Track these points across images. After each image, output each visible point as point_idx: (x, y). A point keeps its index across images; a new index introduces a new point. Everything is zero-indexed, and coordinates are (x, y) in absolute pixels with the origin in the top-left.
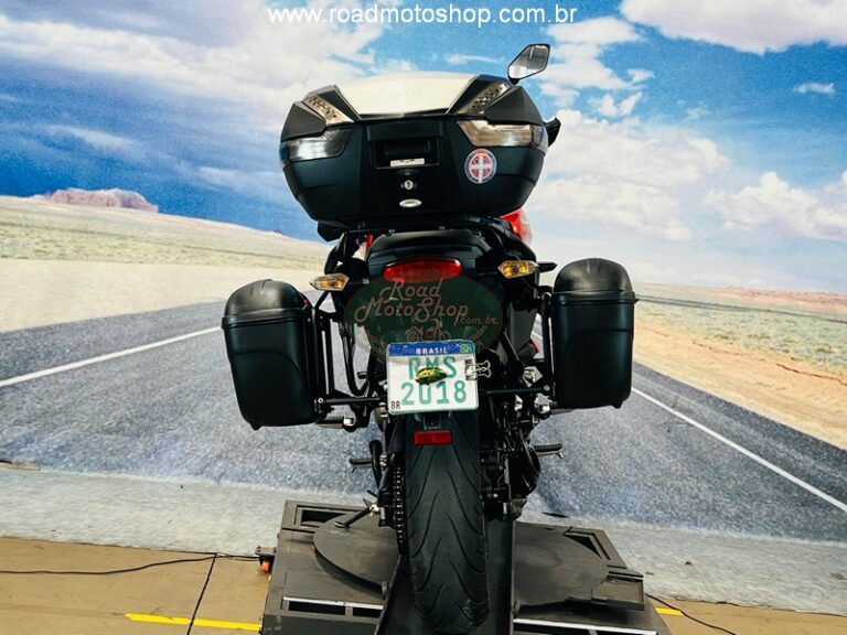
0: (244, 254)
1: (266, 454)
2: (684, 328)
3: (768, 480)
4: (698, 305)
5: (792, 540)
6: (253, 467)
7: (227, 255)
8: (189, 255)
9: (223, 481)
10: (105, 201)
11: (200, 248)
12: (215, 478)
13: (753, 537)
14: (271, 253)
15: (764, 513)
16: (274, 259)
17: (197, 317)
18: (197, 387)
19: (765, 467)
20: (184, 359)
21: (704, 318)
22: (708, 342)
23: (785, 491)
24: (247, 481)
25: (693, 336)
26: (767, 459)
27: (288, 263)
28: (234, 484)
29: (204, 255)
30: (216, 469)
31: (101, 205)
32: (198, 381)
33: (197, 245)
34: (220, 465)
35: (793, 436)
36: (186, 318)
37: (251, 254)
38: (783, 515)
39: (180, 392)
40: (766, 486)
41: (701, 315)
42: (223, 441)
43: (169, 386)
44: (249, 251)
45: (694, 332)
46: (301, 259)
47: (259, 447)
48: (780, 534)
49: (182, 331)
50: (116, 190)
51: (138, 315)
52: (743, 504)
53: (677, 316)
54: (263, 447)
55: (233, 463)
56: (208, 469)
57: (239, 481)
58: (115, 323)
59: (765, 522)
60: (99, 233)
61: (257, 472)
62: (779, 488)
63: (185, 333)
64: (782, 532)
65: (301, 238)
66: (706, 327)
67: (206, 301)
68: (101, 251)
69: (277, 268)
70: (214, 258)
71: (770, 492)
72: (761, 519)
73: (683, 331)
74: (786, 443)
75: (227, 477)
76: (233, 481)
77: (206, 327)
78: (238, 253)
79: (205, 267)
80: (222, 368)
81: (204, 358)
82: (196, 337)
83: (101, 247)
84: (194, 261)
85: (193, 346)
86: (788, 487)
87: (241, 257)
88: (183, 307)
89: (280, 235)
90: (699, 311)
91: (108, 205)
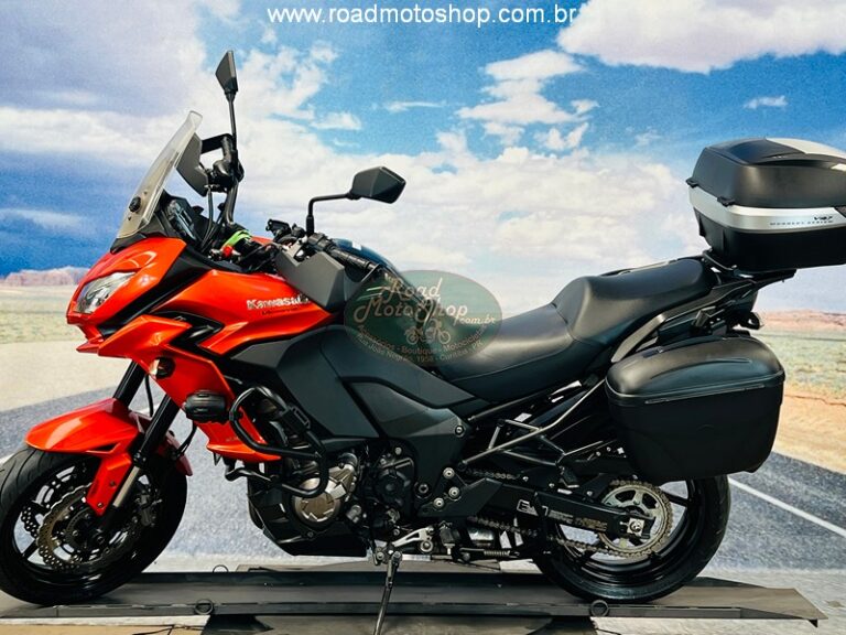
1: (239, 523)
3: (760, 510)
5: (792, 571)
6: (228, 537)
9: (198, 553)
10: (58, 279)
12: (190, 552)
13: (749, 570)
15: (760, 544)
19: (755, 497)
23: (779, 520)
24: (222, 552)
26: (755, 488)
28: (209, 557)
30: (190, 542)
31: (54, 284)
34: (194, 537)
35: (781, 461)
38: (779, 546)
40: (758, 516)
42: (195, 513)
47: (232, 516)
48: (778, 566)
50: (69, 268)
51: (100, 391)
52: (736, 536)
54: (236, 515)
55: (207, 535)
56: (182, 542)
57: (215, 553)
58: (77, 401)
59: (761, 554)
60: (55, 312)
61: (232, 542)
62: (771, 517)
64: (780, 563)
68: (58, 330)
71: (763, 522)
72: (755, 551)
74: (774, 469)
75: (202, 551)
76: (208, 553)
83: (58, 326)
86: (782, 516)
91: (61, 283)
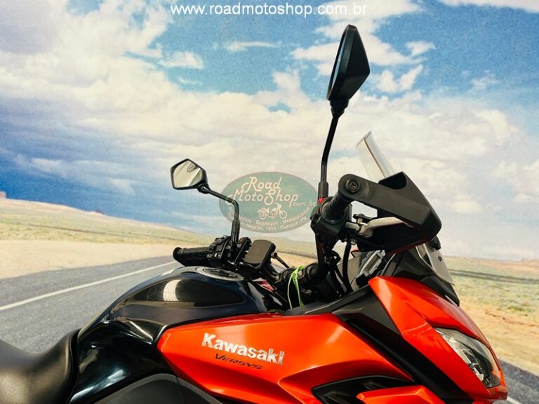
0: (75, 230)
2: (475, 298)
4: (489, 277)
7: (63, 231)
8: (35, 231)
11: (41, 226)
14: (95, 230)
16: (98, 235)
17: (46, 282)
18: (53, 337)
20: (41, 315)
21: (497, 290)
22: (502, 313)
25: (485, 307)
27: (110, 238)
29: (46, 232)
32: (53, 332)
33: (39, 224)
36: (38, 283)
37: (80, 231)
39: (42, 340)
41: (494, 287)
43: (34, 336)
44: (78, 228)
45: (487, 303)
46: (120, 234)
49: (37, 293)
53: (468, 287)
63: (40, 295)
65: (118, 217)
66: (498, 298)
67: (51, 269)
69: (101, 242)
70: (53, 234)
73: (475, 302)
77: (54, 290)
78: (70, 230)
79: (47, 242)
80: (70, 323)
81: (56, 315)
82: (48, 298)
84: (38, 237)
85: (47, 304)
87: (73, 233)
88: (35, 274)
89: (100, 215)
90: (491, 283)
